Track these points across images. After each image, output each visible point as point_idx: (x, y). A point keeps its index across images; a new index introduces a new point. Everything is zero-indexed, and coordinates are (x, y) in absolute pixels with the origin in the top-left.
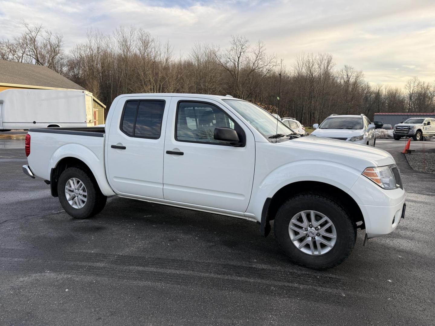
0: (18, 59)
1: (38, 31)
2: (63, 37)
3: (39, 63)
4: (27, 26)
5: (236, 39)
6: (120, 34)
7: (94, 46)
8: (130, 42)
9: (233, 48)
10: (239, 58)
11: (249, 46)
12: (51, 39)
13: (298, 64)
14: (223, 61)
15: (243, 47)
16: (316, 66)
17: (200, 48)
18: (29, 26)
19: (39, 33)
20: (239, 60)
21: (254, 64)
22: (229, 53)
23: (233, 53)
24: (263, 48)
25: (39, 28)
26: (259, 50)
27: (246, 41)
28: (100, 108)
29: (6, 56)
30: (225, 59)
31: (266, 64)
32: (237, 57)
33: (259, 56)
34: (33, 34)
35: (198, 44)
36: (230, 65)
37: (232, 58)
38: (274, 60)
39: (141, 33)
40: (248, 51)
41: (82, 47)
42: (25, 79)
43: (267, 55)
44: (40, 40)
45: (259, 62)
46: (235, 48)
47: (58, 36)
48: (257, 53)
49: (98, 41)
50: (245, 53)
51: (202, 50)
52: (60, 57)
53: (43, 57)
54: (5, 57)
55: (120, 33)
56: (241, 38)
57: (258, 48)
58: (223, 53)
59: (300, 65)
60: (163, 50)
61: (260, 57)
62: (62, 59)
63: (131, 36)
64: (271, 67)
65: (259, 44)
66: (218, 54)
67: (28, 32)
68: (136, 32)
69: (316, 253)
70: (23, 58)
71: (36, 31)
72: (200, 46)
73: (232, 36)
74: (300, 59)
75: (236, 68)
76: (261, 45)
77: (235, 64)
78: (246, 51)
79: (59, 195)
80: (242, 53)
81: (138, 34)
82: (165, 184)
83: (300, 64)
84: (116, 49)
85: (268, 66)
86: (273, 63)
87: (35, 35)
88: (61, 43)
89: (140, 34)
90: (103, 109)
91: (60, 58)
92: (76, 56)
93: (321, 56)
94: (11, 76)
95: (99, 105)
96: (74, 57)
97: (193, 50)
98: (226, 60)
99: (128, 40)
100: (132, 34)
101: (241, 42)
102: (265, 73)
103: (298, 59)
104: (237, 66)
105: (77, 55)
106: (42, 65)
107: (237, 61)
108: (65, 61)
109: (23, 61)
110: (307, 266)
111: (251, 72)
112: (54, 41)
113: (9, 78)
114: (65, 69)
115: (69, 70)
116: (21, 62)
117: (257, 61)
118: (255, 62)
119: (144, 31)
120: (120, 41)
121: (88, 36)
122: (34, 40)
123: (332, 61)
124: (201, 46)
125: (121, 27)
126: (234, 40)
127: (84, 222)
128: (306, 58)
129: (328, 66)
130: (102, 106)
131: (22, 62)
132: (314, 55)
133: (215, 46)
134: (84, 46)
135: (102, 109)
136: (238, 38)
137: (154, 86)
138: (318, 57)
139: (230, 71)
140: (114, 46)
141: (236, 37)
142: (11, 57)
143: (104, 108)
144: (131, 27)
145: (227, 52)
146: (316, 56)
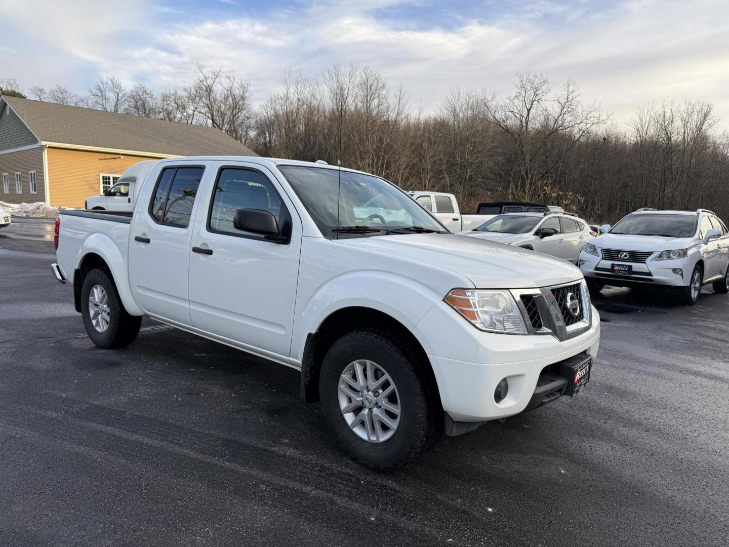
0: (188, 118)
1: (215, 77)
2: (250, 84)
3: (215, 125)
4: (201, 69)
5: (525, 79)
6: (333, 78)
7: (293, 96)
8: (348, 90)
9: (518, 94)
10: (529, 111)
11: (549, 89)
12: (233, 88)
13: (641, 121)
14: (499, 116)
15: (537, 93)
16: (678, 123)
17: (459, 96)
18: (204, 71)
19: (217, 79)
20: (528, 114)
21: (556, 120)
22: (512, 103)
23: (518, 103)
24: (575, 94)
25: (218, 71)
26: (566, 97)
27: (544, 82)
29: (174, 114)
30: (503, 113)
31: (578, 121)
32: (526, 110)
33: (566, 106)
34: (209, 82)
35: (455, 89)
36: (512, 122)
37: (517, 111)
38: (596, 114)
39: (366, 75)
40: (546, 98)
41: (278, 99)
42: (187, 148)
43: (581, 105)
44: (219, 91)
45: (565, 117)
46: (523, 93)
47: (244, 83)
48: (563, 101)
49: (299, 90)
50: (541, 102)
51: (463, 99)
52: (247, 115)
53: (223, 115)
54: (172, 116)
55: (334, 75)
56: (535, 77)
57: (565, 93)
58: (501, 103)
59: (644, 122)
60: (392, 101)
61: (569, 109)
62: (248, 118)
63: (350, 80)
64: (589, 125)
65: (568, 87)
66: (492, 105)
67: (202, 77)
68: (358, 73)
69: (374, 438)
70: (195, 117)
71: (213, 77)
72: (459, 92)
73: (519, 74)
74: (646, 111)
75: (524, 128)
76: (571, 88)
77: (521, 121)
78: (542, 99)
79: (82, 311)
80: (535, 103)
81: (361, 77)
82: (191, 301)
83: (644, 120)
84: (325, 100)
85: (582, 125)
86: (592, 119)
87: (212, 82)
88: (247, 94)
89: (364, 76)
91: (245, 116)
92: (269, 115)
93: (690, 104)
94: (169, 143)
96: (265, 114)
97: (446, 99)
98: (505, 114)
99: (345, 86)
100: (352, 76)
101: (535, 84)
102: (578, 136)
103: (641, 111)
104: (525, 124)
105: (271, 112)
106: (219, 128)
107: (525, 116)
108: (253, 122)
110: (359, 461)
111: (550, 135)
112: (237, 92)
113: (165, 146)
114: (252, 134)
115: (259, 135)
116: (191, 123)
117: (562, 115)
118: (558, 118)
119: (371, 72)
120: (332, 88)
121: (286, 82)
122: (210, 89)
123: (712, 113)
124: (461, 93)
125: (335, 67)
126: (522, 81)
127: (103, 353)
128: (658, 109)
129: (703, 123)
131: (193, 124)
132: (676, 105)
133: (488, 92)
134: (281, 97)
136: (528, 76)
138: (683, 108)
139: (512, 134)
140: (323, 96)
141: (525, 76)
142: (179, 115)
144: (351, 66)
145: (508, 101)
146: (680, 106)
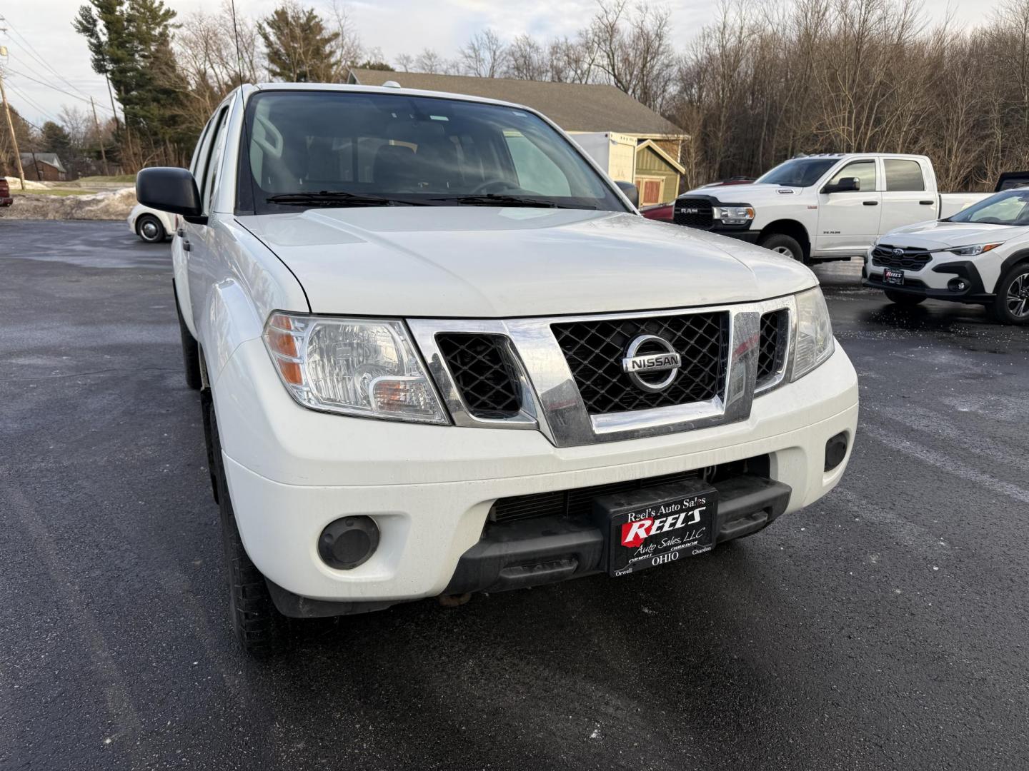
0: (581, 76)
1: (620, 8)
2: (671, 14)
3: (616, 81)
7: (734, 22)
12: (645, 23)
19: (622, 12)
28: (671, 175)
29: (565, 73)
34: (611, 18)
41: (714, 31)
44: (626, 29)
47: (661, 13)
49: (744, 11)
52: (666, 61)
53: (631, 66)
54: (563, 76)
62: (668, 66)
67: (601, 12)
70: (591, 73)
71: (617, 10)
84: (786, 23)
87: (615, 17)
88: (666, 29)
90: (679, 176)
91: (663, 64)
92: (699, 58)
95: (668, 168)
96: (693, 57)
108: (674, 71)
109: (590, 82)
112: (650, 26)
114: (673, 89)
115: (682, 90)
116: (586, 83)
122: (612, 28)
130: (676, 170)
135: (675, 177)
137: (851, 113)
140: (785, 17)
142: (571, 74)
143: (681, 173)
